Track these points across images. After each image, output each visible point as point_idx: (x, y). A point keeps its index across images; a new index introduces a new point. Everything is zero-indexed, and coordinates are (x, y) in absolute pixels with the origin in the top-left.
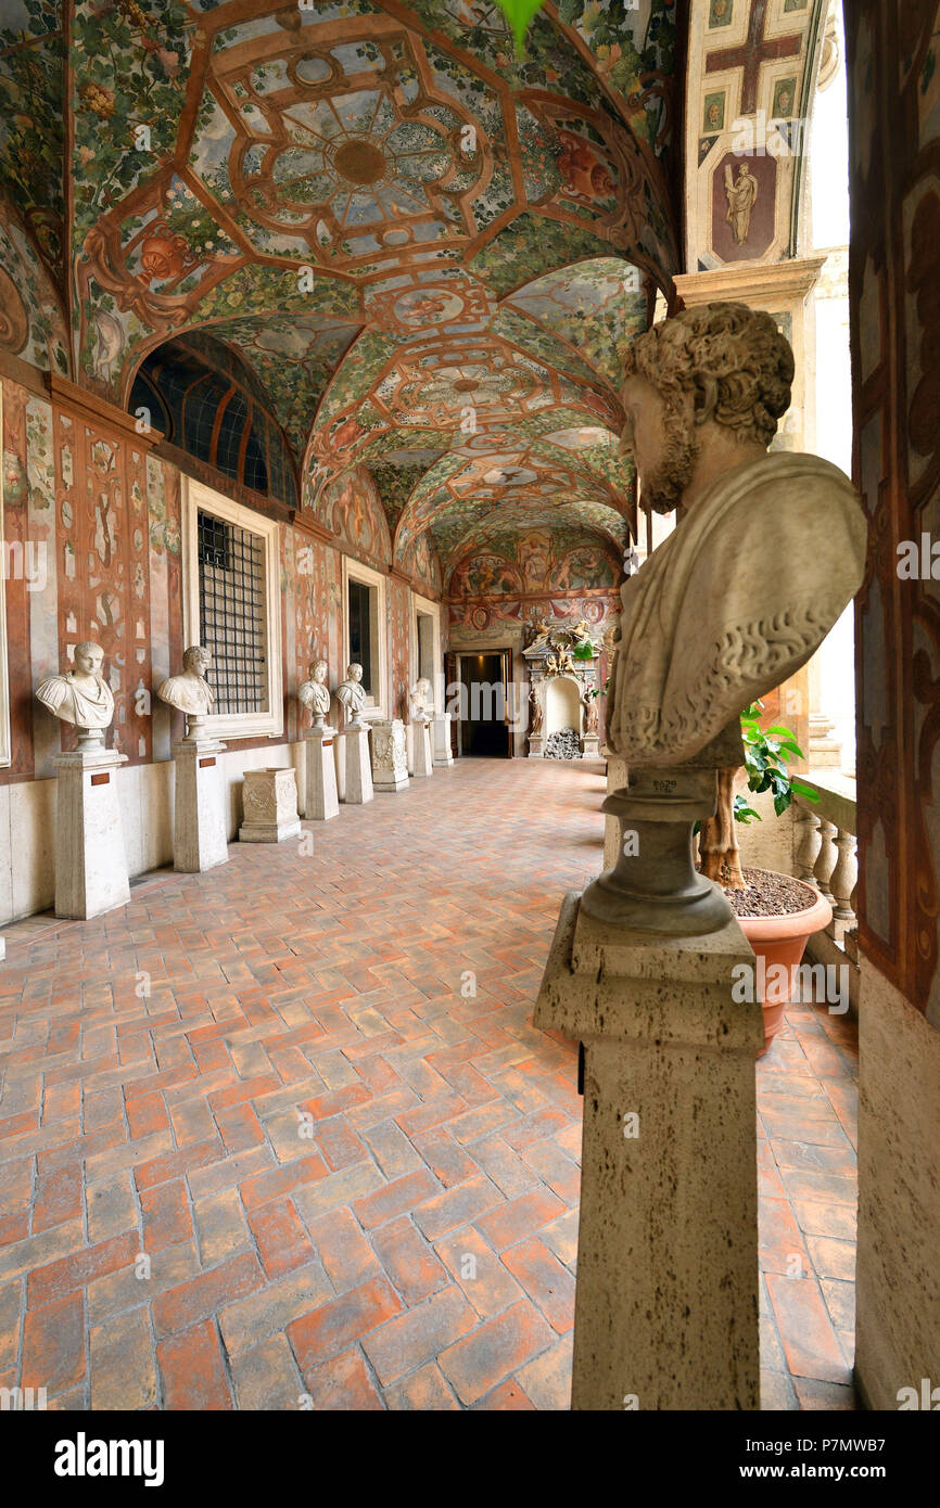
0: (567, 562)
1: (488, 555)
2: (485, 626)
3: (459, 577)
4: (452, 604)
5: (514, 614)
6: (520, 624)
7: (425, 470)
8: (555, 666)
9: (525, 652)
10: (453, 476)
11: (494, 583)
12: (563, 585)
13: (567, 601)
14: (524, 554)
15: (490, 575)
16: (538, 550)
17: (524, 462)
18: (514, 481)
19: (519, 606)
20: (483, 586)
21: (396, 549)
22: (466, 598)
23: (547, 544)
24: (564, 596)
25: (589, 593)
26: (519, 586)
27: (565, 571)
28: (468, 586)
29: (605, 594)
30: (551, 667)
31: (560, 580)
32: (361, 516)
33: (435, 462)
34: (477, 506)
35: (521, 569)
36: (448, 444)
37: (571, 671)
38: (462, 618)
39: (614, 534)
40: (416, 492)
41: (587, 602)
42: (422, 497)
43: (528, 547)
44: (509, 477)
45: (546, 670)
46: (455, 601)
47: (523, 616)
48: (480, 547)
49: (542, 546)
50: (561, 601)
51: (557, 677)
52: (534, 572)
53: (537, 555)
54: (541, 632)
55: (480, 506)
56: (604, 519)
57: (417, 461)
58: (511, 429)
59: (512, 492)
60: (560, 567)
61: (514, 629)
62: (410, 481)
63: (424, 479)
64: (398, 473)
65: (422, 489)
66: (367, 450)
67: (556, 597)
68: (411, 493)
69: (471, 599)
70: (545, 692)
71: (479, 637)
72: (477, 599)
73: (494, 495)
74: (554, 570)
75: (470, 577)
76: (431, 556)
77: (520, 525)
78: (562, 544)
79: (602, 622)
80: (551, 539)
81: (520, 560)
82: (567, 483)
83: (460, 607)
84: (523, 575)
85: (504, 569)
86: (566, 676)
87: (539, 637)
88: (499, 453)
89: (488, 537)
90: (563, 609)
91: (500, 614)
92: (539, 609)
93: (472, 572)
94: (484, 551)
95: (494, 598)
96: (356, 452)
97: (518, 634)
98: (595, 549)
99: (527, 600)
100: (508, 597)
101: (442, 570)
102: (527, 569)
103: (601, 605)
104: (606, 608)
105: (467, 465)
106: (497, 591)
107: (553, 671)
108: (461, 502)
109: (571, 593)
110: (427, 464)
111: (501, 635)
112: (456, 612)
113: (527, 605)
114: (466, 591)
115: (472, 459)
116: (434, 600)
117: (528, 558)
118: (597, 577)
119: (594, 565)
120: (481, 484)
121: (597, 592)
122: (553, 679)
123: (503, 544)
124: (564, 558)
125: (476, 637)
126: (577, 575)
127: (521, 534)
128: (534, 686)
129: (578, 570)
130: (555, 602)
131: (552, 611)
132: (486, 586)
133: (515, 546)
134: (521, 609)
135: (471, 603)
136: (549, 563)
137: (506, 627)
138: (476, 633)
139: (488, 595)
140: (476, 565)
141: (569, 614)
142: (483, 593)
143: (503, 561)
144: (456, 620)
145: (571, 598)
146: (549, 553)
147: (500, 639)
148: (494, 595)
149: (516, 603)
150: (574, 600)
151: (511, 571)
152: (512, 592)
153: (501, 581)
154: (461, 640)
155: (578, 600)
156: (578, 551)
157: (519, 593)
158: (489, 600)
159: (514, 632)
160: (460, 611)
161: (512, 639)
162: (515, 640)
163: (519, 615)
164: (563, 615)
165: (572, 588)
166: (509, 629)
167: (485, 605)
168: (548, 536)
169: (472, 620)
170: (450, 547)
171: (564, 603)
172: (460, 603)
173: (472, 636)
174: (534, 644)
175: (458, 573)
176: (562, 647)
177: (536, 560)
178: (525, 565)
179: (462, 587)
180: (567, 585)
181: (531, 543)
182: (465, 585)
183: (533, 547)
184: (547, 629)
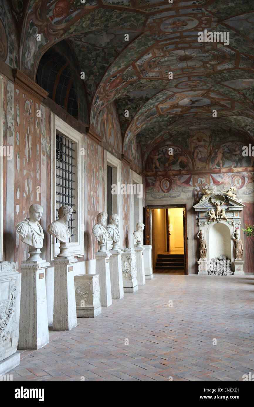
0: (221, 150)
1: (170, 145)
2: (168, 190)
3: (152, 159)
4: (148, 176)
5: (187, 182)
6: (191, 189)
7: (147, 99)
8: (214, 216)
9: (195, 207)
10: (162, 102)
11: (174, 163)
13: (221, 175)
14: (193, 145)
15: (172, 158)
16: (202, 143)
17: (205, 95)
18: (196, 104)
19: (190, 178)
20: (167, 165)
21: (125, 144)
22: (156, 172)
23: (208, 139)
24: (219, 172)
25: (235, 170)
26: (191, 165)
28: (158, 164)
29: (246, 170)
30: (212, 216)
32: (111, 126)
33: (155, 95)
34: (170, 118)
35: (192, 155)
36: (165, 86)
37: (224, 219)
38: (153, 184)
40: (140, 111)
41: (234, 176)
42: (142, 114)
43: (196, 141)
44: (193, 102)
45: (208, 219)
46: (149, 174)
47: (193, 184)
48: (165, 141)
49: (205, 141)
50: (218, 174)
51: (215, 222)
52: (200, 156)
53: (201, 146)
55: (173, 118)
56: (246, 126)
57: (144, 95)
58: (204, 78)
59: (192, 110)
60: (216, 153)
61: (188, 192)
62: (137, 106)
63: (146, 104)
64: (131, 101)
65: (144, 110)
66: (122, 91)
67: (214, 172)
68: (137, 112)
69: (159, 173)
70: (207, 232)
71: (164, 197)
72: (163, 173)
73: (181, 112)
74: (213, 155)
75: (159, 159)
76: (137, 146)
77: (191, 128)
78: (218, 139)
79: (244, 188)
80: (210, 137)
81: (191, 149)
82: (229, 106)
83: (153, 178)
84: (193, 158)
85: (181, 155)
86: (222, 222)
87: (204, 197)
88: (192, 90)
89: (170, 135)
90: (219, 179)
91: (178, 182)
92: (203, 179)
94: (168, 143)
95: (174, 173)
96: (117, 92)
97: (190, 195)
98: (238, 143)
99: (196, 174)
100: (183, 172)
101: (142, 155)
102: (195, 154)
103: (243, 178)
104: (246, 179)
105: (171, 97)
106: (177, 168)
107: (213, 219)
108: (161, 116)
109: (224, 170)
110: (149, 96)
111: (179, 196)
112: (150, 181)
113: (196, 177)
114: (156, 168)
115: (175, 93)
116: (139, 174)
117: (196, 148)
118: (240, 160)
120: (177, 106)
121: (240, 169)
122: (213, 223)
123: (180, 139)
124: (219, 148)
126: (227, 158)
127: (191, 133)
128: (201, 228)
129: (228, 155)
130: (213, 175)
131: (212, 181)
132: (169, 165)
133: (187, 140)
134: (192, 179)
135: (159, 175)
136: (209, 151)
137: (182, 191)
138: (163, 194)
139: (170, 170)
140: (163, 151)
141: (222, 183)
142: (167, 169)
143: (180, 150)
144: (150, 186)
145: (224, 173)
146: (209, 145)
147: (178, 198)
148: (174, 170)
149: (188, 176)
150: (225, 174)
151: (184, 155)
152: (186, 169)
153: (179, 162)
154: (153, 199)
155: (228, 174)
156: (228, 144)
157: (190, 169)
158: (171, 174)
159: (187, 194)
160: (153, 180)
161: (186, 198)
162: (188, 199)
163: (191, 183)
164: (219, 184)
165: (224, 167)
166: (184, 192)
167: (169, 177)
168: (208, 134)
169: (160, 186)
170: (148, 141)
171: (220, 176)
172: (153, 175)
173: (161, 196)
174: (201, 201)
175: (152, 156)
176: (219, 204)
177: (201, 149)
178: (194, 152)
179: (154, 165)
180: (221, 165)
181: (198, 139)
182: (155, 164)
183: (199, 141)
184: (209, 192)
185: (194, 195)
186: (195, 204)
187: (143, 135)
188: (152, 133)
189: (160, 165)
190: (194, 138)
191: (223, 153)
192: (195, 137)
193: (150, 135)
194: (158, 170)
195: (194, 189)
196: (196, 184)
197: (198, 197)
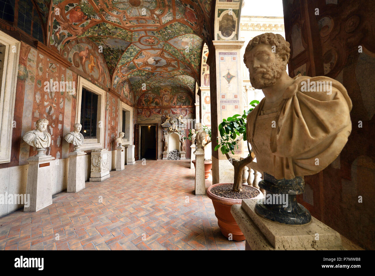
0: (176, 97)
1: (151, 93)
2: (149, 116)
3: (141, 100)
4: (139, 108)
5: (159, 112)
7: (123, 51)
8: (172, 129)
9: (162, 125)
10: (136, 57)
11: (152, 102)
12: (175, 104)
13: (176, 109)
14: (162, 94)
15: (151, 100)
16: (167, 93)
17: (161, 55)
18: (158, 65)
19: (160, 110)
20: (149, 103)
21: (113, 84)
22: (143, 107)
23: (170, 91)
24: (175, 108)
25: (183, 107)
26: (161, 104)
27: (175, 100)
28: (144, 103)
29: (188, 107)
30: (171, 130)
31: (174, 103)
32: (93, 64)
33: (127, 48)
34: (146, 74)
35: (161, 98)
36: (131, 39)
37: (177, 131)
38: (141, 113)
39: (191, 88)
40: (120, 61)
41: (182, 110)
42: (123, 65)
44: (157, 62)
45: (169, 131)
46: (139, 107)
47: (162, 113)
48: (148, 91)
49: (168, 92)
50: (174, 109)
51: (172, 133)
52: (165, 99)
53: (167, 94)
54: (167, 118)
55: (147, 74)
56: (188, 83)
57: (119, 46)
58: (156, 35)
59: (158, 69)
60: (174, 98)
61: (159, 117)
62: (118, 56)
63: (123, 56)
64: (112, 51)
65: (122, 61)
66: (91, 30)
67: (172, 108)
68: (118, 61)
69: (145, 107)
70: (168, 138)
71: (147, 119)
72: (147, 107)
73: (152, 70)
74: (172, 99)
75: (145, 100)
76: (130, 91)
77: (162, 84)
78: (175, 91)
79: (187, 116)
80: (171, 90)
81: (161, 96)
82: (177, 66)
83: (141, 110)
84: (162, 100)
85: (156, 98)
86: (175, 133)
87: (167, 120)
88: (152, 49)
89: (151, 88)
90: (175, 111)
91: (154, 112)
92: (167, 111)
93: (145, 98)
94: (150, 92)
95: (152, 107)
96: (84, 30)
97: (160, 119)
98: (185, 94)
99: (164, 108)
100: (157, 107)
101: (135, 97)
102: (163, 98)
103: (186, 111)
104: (188, 112)
105: (140, 53)
106: (154, 105)
107: (171, 131)
108: (140, 71)
109: (177, 107)
110: (124, 49)
111: (154, 119)
112: (139, 111)
113: (163, 110)
114: (143, 104)
115: (142, 50)
116: (131, 106)
117: (164, 95)
118: (185, 102)
119: (184, 98)
120: (146, 64)
121: (185, 107)
122: (171, 133)
123: (156, 90)
124: (175, 96)
125: (146, 120)
126: (179, 101)
127: (162, 88)
128: (165, 136)
129: (179, 100)
130: (172, 109)
131: (171, 112)
132: (150, 103)
133: (160, 91)
134: (161, 111)
135: (145, 108)
136: (170, 97)
137: (156, 117)
138: (146, 118)
139: (150, 106)
140: (147, 96)
141: (176, 113)
142: (149, 105)
143: (156, 96)
144: (139, 114)
146: (170, 94)
147: (154, 120)
148: (152, 106)
149: (160, 109)
150: (178, 109)
151: (158, 99)
152: (158, 105)
153: (155, 102)
154: (141, 121)
155: (179, 109)
156: (179, 94)
157: (160, 106)
158: (151, 108)
159: (159, 118)
162: (159, 121)
163: (161, 113)
165: (178, 105)
166: (157, 117)
167: (149, 109)
168: (170, 88)
169: (145, 114)
170: (137, 89)
171: (175, 110)
172: (141, 108)
173: (145, 119)
174: (165, 122)
175: (141, 99)
177: (166, 96)
178: (163, 97)
179: (142, 103)
180: (176, 104)
181: (165, 91)
182: (143, 102)
183: (165, 92)
184: (169, 117)
185: (162, 119)
186: (162, 123)
187: (134, 85)
188: (139, 84)
189: (145, 103)
190: (163, 90)
191: (177, 98)
192: (164, 90)
193: (138, 85)
194: (144, 106)
195: (162, 116)
196: (163, 113)
197: (164, 120)
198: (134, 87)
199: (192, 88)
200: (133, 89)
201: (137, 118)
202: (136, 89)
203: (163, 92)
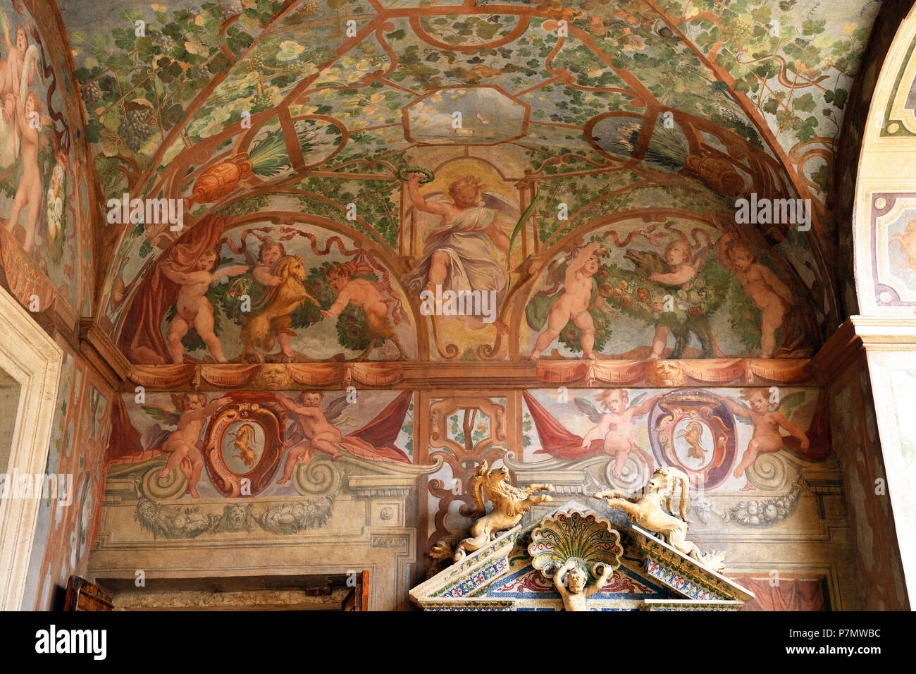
0: (585, 259)
1: (292, 218)
2: (261, 476)
3: (172, 290)
5: (380, 435)
6: (402, 475)
9: (422, 592)
11: (305, 318)
12: (571, 337)
13: (591, 396)
14: (426, 224)
15: (294, 290)
16: (478, 215)
19: (400, 407)
22: (190, 366)
23: (512, 199)
24: (578, 380)
25: (675, 371)
26: (406, 334)
27: (579, 289)
28: (205, 322)
29: (736, 378)
31: (559, 322)
38: (162, 442)
39: (786, 141)
41: (666, 407)
43: (442, 203)
47: (417, 445)
48: (263, 192)
49: (492, 202)
50: (564, 395)
53: (474, 231)
54: (499, 505)
56: (764, 71)
60: (558, 275)
61: (380, 493)
67: (548, 381)
69: (208, 372)
71: (225, 522)
74: (539, 283)
75: (214, 292)
78: (566, 201)
79: (733, 483)
80: (524, 184)
81: (414, 245)
83: (165, 401)
89: (296, 154)
90: (576, 424)
91: (324, 433)
92: (481, 420)
93: (222, 275)
94: (278, 204)
95: (303, 373)
97: (392, 515)
98: (685, 225)
99: (438, 385)
100: (360, 369)
101: (101, 233)
103: (723, 420)
104: (743, 432)
106: (320, 345)
109: (604, 369)
111: (321, 519)
112: (141, 419)
113: (437, 403)
114: (193, 340)
117: (442, 237)
118: (697, 319)
119: (685, 275)
121: (703, 370)
124: (572, 247)
125: (214, 525)
126: (622, 305)
127: (420, 159)
129: (626, 290)
130: (539, 395)
131: (533, 433)
132: (276, 328)
133: (395, 196)
134: (409, 417)
135: (207, 386)
136: (517, 261)
137: (346, 488)
138: (218, 505)
139: (281, 358)
140: (243, 249)
141: (598, 446)
142: (260, 354)
143: (349, 244)
144: (139, 449)
145: (606, 385)
146: (520, 226)
147: (314, 532)
148: (301, 359)
149: (389, 397)
150: (615, 394)
151: (372, 278)
152: (374, 354)
153: (335, 311)
154: (145, 536)
155: (632, 394)
156: (624, 227)
157: (402, 358)
158: (284, 379)
159: (377, 507)
160: (161, 413)
161: (367, 535)
162: (380, 542)
163: (402, 441)
164: (578, 450)
165: (607, 350)
166: (357, 493)
167: (267, 396)
168: (516, 170)
169: (205, 450)
170: (146, 137)
171: (580, 405)
172: (167, 385)
173: (199, 520)
174: (461, 557)
175: (173, 274)
176: (582, 576)
177: (470, 246)
178: (429, 263)
179: (180, 326)
180: (589, 341)
181: (453, 191)
182: (190, 317)
183: (462, 204)
184: (516, 498)
185: (418, 520)
186: (420, 577)
187: (107, 83)
188: (169, 71)
189: (217, 328)
190: (428, 188)
191: (600, 276)
192: (441, 183)
193: (159, 86)
194: (200, 353)
195: (421, 478)
196: (435, 448)
197: (441, 532)
198: (109, 117)
199: (805, 133)
200: (88, 135)
201: (105, 497)
202: (132, 137)
203: (433, 202)
